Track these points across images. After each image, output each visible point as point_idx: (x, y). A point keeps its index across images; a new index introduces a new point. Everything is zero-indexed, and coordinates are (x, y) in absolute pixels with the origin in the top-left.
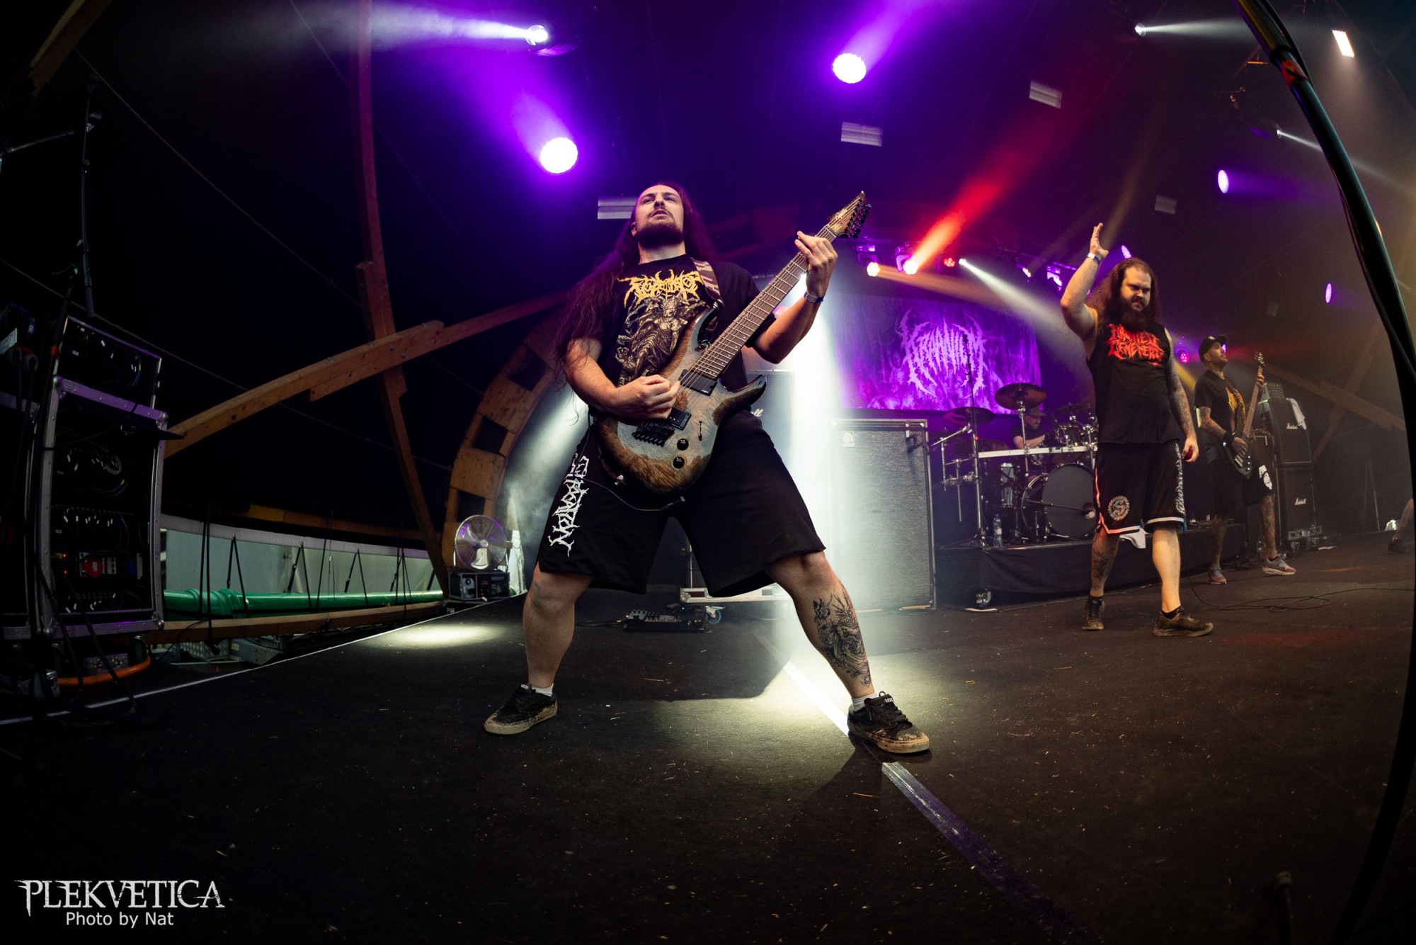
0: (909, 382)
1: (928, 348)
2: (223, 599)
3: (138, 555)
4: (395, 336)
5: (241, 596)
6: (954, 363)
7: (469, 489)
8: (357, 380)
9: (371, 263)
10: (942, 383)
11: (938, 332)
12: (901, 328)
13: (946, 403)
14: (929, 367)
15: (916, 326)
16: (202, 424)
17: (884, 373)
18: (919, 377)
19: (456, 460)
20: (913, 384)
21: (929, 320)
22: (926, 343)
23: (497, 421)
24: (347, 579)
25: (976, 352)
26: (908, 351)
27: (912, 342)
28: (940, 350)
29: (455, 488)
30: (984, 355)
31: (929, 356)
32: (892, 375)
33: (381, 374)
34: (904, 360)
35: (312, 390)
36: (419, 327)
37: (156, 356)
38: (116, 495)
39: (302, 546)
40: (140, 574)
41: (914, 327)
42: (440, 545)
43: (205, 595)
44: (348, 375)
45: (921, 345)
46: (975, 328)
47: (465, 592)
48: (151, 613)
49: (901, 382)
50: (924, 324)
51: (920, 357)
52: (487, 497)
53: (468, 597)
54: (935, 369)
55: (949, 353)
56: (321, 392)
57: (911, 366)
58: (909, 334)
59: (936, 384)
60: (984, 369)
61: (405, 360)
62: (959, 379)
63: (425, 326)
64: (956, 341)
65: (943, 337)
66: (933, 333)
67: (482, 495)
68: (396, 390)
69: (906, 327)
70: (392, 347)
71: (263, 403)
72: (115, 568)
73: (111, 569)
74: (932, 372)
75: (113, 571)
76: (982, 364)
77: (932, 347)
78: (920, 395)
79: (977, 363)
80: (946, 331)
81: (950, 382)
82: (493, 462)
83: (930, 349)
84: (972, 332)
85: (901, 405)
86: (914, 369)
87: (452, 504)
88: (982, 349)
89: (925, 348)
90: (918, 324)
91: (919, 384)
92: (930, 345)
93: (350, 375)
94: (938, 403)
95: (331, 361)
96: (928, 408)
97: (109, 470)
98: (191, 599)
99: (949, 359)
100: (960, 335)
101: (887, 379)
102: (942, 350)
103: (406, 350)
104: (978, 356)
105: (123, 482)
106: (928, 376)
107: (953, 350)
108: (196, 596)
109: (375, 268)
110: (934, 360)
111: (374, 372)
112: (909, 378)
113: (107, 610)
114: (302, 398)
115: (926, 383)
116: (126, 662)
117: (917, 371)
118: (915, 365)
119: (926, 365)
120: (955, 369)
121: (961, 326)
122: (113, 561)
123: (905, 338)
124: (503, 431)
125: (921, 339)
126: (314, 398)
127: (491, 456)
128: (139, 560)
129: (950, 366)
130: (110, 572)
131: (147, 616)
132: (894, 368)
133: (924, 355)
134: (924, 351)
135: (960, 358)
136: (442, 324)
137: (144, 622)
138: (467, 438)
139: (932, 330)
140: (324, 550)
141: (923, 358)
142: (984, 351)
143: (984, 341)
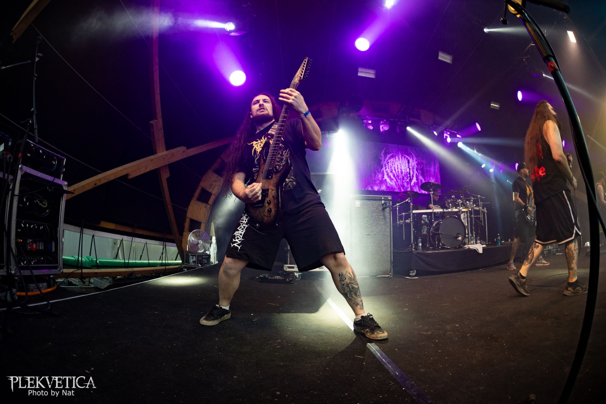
0: (384, 179)
1: (392, 165)
2: (88, 260)
3: (53, 242)
4: (165, 153)
5: (96, 259)
6: (403, 171)
7: (195, 218)
8: (149, 170)
9: (156, 121)
10: (398, 180)
11: (397, 158)
12: (381, 156)
13: (399, 188)
14: (393, 173)
15: (388, 155)
16: (82, 186)
17: (373, 175)
18: (388, 177)
19: (190, 206)
20: (386, 180)
21: (393, 153)
22: (392, 162)
23: (208, 189)
24: (141, 254)
26: (384, 166)
27: (385, 162)
28: (398, 165)
29: (189, 218)
30: (416, 168)
31: (393, 168)
32: (376, 176)
33: (159, 168)
34: (382, 170)
35: (129, 174)
36: (176, 149)
37: (63, 158)
38: (44, 216)
39: (122, 239)
40: (53, 250)
41: (387, 156)
42: (181, 241)
43: (80, 258)
44: (145, 168)
45: (389, 163)
46: (412, 157)
47: (191, 262)
48: (58, 266)
49: (380, 179)
50: (391, 155)
51: (389, 168)
52: (202, 222)
53: (193, 264)
54: (395, 174)
55: (401, 167)
56: (133, 175)
57: (385, 172)
58: (384, 158)
59: (395, 180)
60: (416, 174)
61: (169, 163)
62: (405, 178)
63: (179, 148)
64: (405, 162)
65: (399, 160)
66: (395, 158)
67: (200, 221)
68: (165, 175)
69: (384, 155)
70: (164, 157)
71: (108, 179)
72: (43, 247)
73: (41, 247)
74: (394, 176)
75: (42, 248)
76: (415, 172)
77: (394, 164)
78: (388, 185)
79: (413, 171)
80: (400, 157)
81: (401, 179)
82: (205, 207)
83: (393, 165)
84: (411, 158)
85: (380, 189)
86: (386, 173)
87: (187, 225)
89: (391, 165)
90: (389, 154)
91: (388, 180)
92: (393, 164)
93: (146, 168)
94: (396, 189)
95: (138, 162)
96: (392, 190)
97: (42, 205)
98: (74, 260)
99: (401, 170)
100: (406, 159)
101: (375, 178)
102: (398, 166)
103: (170, 159)
105: (48, 211)
106: (392, 177)
107: (403, 166)
108: (76, 259)
109: (158, 124)
110: (395, 170)
111: (156, 167)
112: (384, 178)
113: (39, 264)
114: (125, 177)
115: (391, 179)
116: (46, 286)
117: (388, 174)
119: (391, 172)
120: (404, 174)
121: (407, 155)
122: (42, 244)
123: (383, 160)
124: (210, 194)
125: (389, 161)
126: (130, 177)
127: (204, 205)
128: (53, 244)
129: (402, 173)
130: (41, 248)
131: (56, 268)
132: (378, 173)
133: (391, 168)
134: (391, 166)
135: (406, 169)
136: (186, 148)
137: (54, 270)
138: (194, 197)
139: (395, 157)
140: (132, 241)
141: (390, 169)
142: (416, 166)
143: (417, 162)
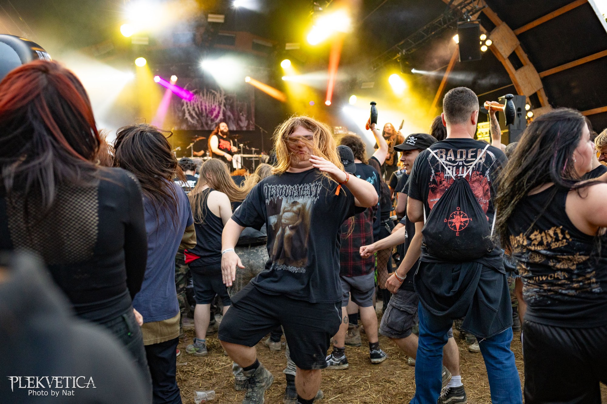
0: (185, 118)
6: (208, 108)
10: (201, 118)
11: (201, 95)
13: (202, 126)
14: (195, 110)
17: (173, 114)
18: (189, 115)
20: (187, 119)
22: (194, 99)
25: (220, 102)
31: (195, 106)
34: (183, 108)
49: (181, 118)
50: (194, 91)
51: (191, 106)
54: (198, 112)
55: (206, 104)
57: (186, 111)
59: (197, 118)
60: (224, 110)
62: (210, 115)
64: (210, 98)
74: (196, 114)
76: (223, 107)
78: (190, 124)
79: (220, 108)
80: (205, 94)
81: (205, 117)
83: (196, 102)
85: (180, 128)
88: (224, 101)
89: (194, 101)
91: (189, 119)
92: (196, 100)
94: (198, 127)
96: (193, 129)
99: (206, 106)
100: (212, 95)
102: (202, 102)
104: (221, 104)
106: (194, 115)
107: (208, 102)
112: (185, 116)
115: (192, 117)
117: (189, 113)
118: (188, 110)
120: (208, 111)
129: (206, 109)
132: (178, 112)
133: (193, 105)
134: (193, 103)
135: (211, 106)
139: (198, 94)
